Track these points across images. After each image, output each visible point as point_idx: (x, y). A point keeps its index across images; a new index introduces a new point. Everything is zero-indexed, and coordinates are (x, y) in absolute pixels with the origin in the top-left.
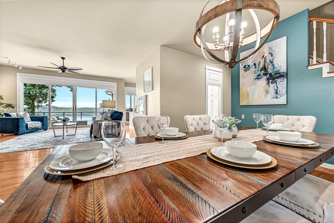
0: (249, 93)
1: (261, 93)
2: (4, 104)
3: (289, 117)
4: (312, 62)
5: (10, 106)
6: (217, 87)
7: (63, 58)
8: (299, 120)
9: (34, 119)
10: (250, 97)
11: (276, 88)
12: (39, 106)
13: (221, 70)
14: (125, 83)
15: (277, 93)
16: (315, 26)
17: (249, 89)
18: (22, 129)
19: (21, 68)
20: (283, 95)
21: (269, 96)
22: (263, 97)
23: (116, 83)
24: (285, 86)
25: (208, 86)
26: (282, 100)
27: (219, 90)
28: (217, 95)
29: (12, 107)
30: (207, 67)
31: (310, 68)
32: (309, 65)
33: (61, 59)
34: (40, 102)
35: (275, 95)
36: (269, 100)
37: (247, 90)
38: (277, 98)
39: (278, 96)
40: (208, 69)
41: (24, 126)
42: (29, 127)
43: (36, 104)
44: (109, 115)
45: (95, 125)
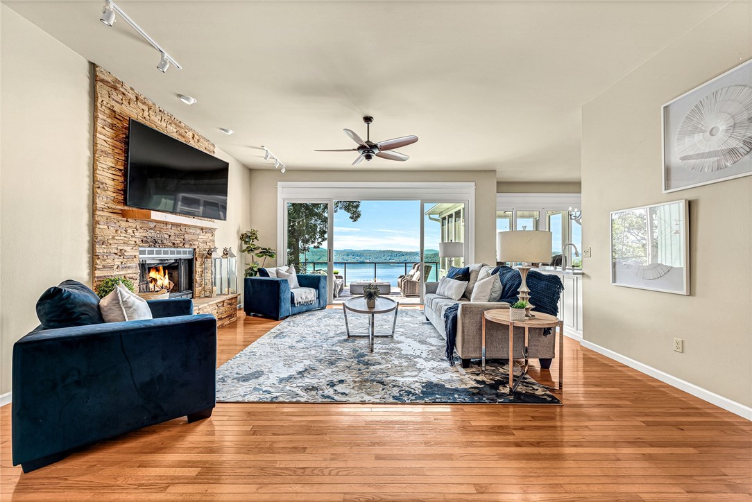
2: (259, 248)
5: (268, 252)
7: (368, 119)
9: (304, 282)
12: (305, 249)
14: (499, 183)
18: (286, 306)
19: (283, 171)
23: (473, 184)
29: (270, 256)
33: (364, 121)
34: (306, 241)
41: (288, 299)
42: (296, 302)
43: (301, 244)
44: (524, 288)
45: (467, 321)
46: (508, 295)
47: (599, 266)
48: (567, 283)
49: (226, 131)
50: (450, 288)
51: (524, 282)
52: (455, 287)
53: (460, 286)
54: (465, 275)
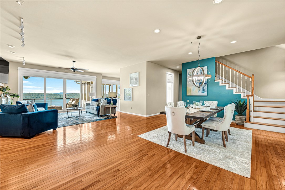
0: (191, 90)
1: (197, 90)
3: (210, 101)
4: (216, 79)
5: (15, 95)
6: (171, 83)
7: (74, 62)
8: (213, 102)
10: (192, 91)
11: (203, 88)
13: (173, 74)
14: (102, 76)
15: (203, 91)
16: (217, 65)
17: (191, 88)
20: (206, 92)
21: (200, 91)
22: (198, 92)
23: (96, 77)
24: (207, 87)
25: (168, 83)
26: (205, 94)
27: (171, 86)
28: (171, 88)
30: (167, 73)
31: (215, 81)
32: (215, 80)
33: (72, 62)
35: (202, 91)
36: (200, 94)
37: (190, 88)
38: (203, 93)
39: (204, 92)
40: (168, 74)
44: (112, 101)
45: (102, 108)
46: (109, 103)
47: (122, 97)
48: (118, 100)
49: (14, 53)
50: (94, 104)
51: (112, 100)
52: (95, 103)
53: (97, 103)
54: (97, 100)
